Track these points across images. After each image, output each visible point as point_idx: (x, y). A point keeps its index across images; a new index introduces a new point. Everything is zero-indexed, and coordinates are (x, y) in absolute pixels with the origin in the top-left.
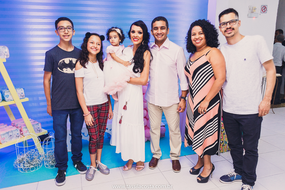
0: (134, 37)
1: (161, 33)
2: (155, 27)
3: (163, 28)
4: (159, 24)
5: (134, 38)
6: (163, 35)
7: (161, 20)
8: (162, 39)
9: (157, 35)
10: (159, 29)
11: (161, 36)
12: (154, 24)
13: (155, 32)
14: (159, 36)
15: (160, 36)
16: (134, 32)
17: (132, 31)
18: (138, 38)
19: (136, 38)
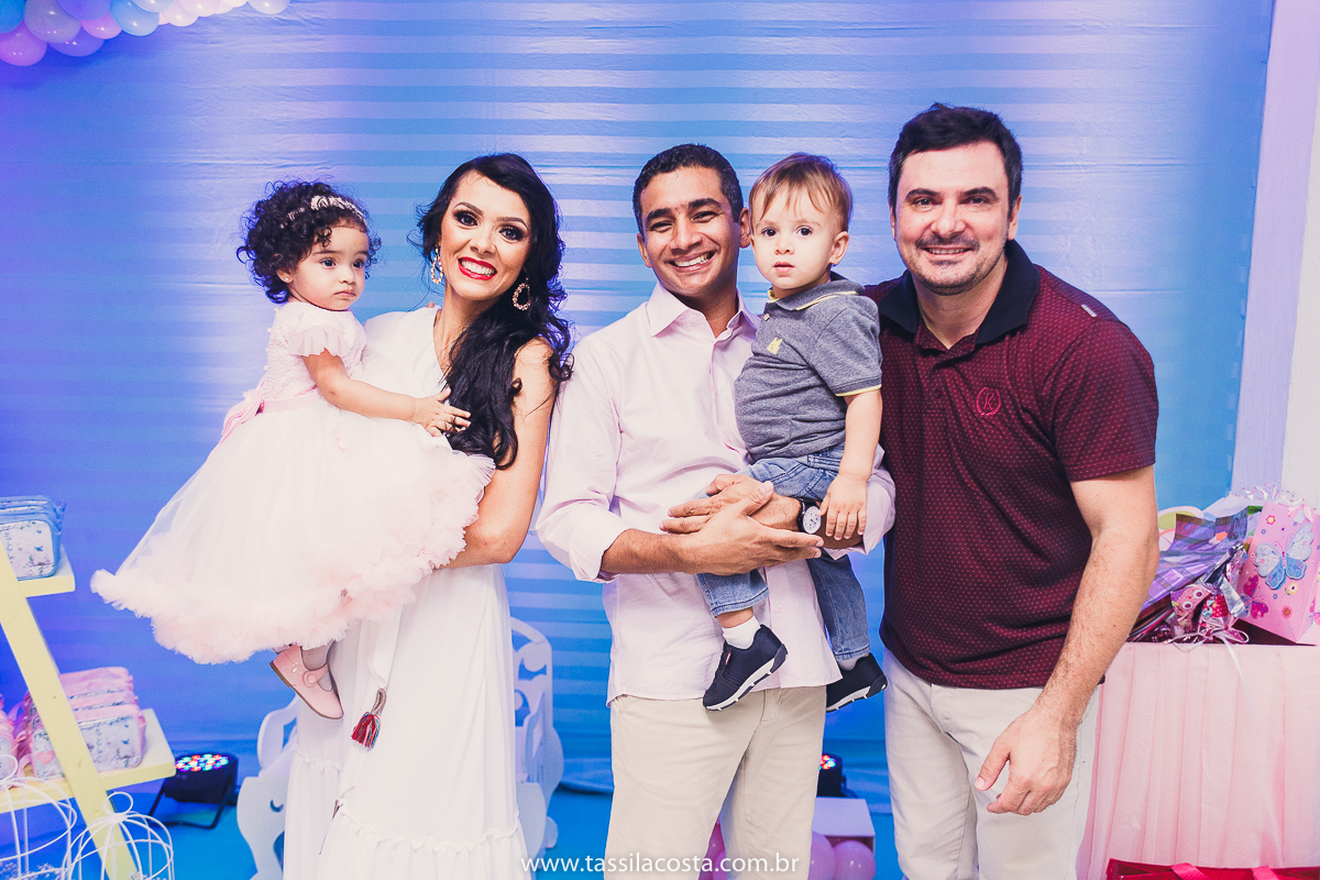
0: (466, 249)
1: (698, 244)
2: (654, 208)
3: (705, 209)
4: (677, 187)
6: (710, 255)
8: (708, 278)
9: (672, 262)
10: (682, 219)
11: (698, 260)
12: (644, 195)
14: (686, 264)
15: (693, 262)
16: (469, 217)
17: (459, 207)
19: (481, 256)
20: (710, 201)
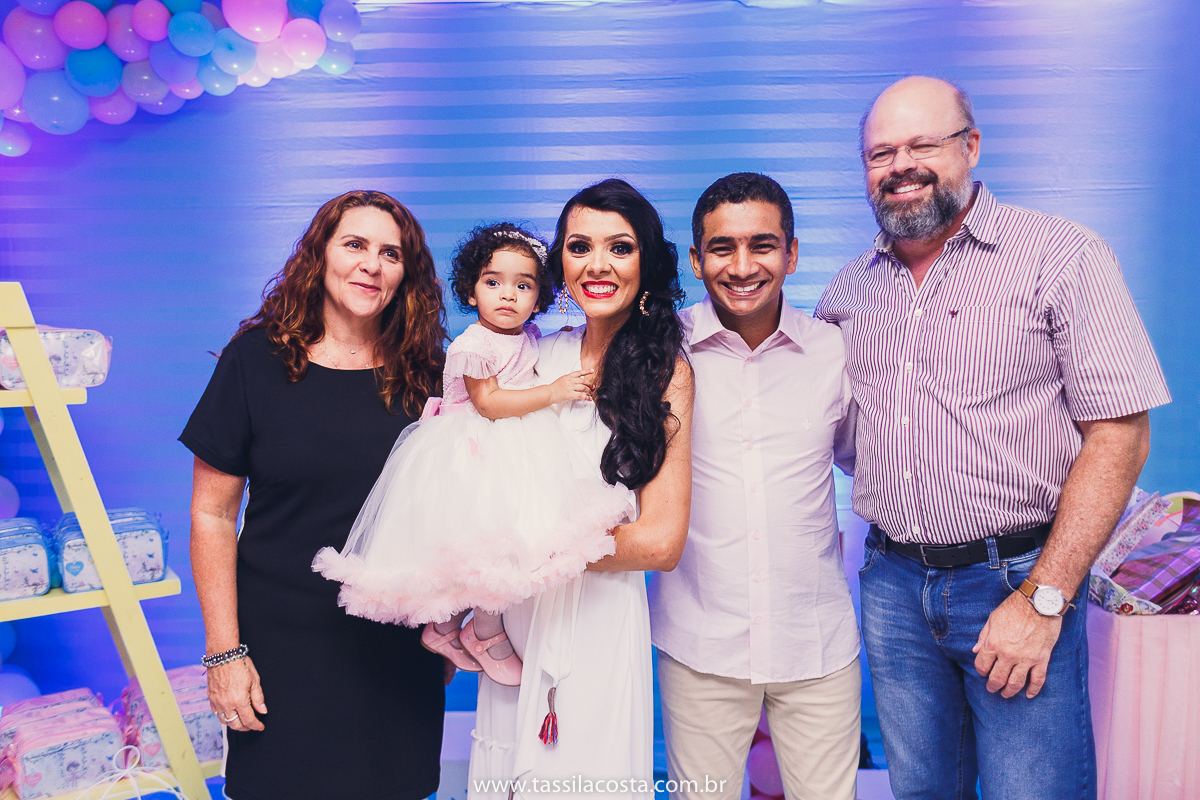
0: (585, 273)
1: (756, 275)
2: (717, 234)
3: (766, 242)
4: (740, 218)
5: (586, 279)
6: (762, 283)
7: (753, 198)
8: (757, 304)
9: (726, 284)
10: (742, 250)
11: (753, 287)
12: (709, 219)
13: (716, 263)
14: (740, 289)
15: (748, 289)
16: (582, 246)
17: (573, 239)
18: (612, 278)
19: (598, 277)
20: (771, 236)
